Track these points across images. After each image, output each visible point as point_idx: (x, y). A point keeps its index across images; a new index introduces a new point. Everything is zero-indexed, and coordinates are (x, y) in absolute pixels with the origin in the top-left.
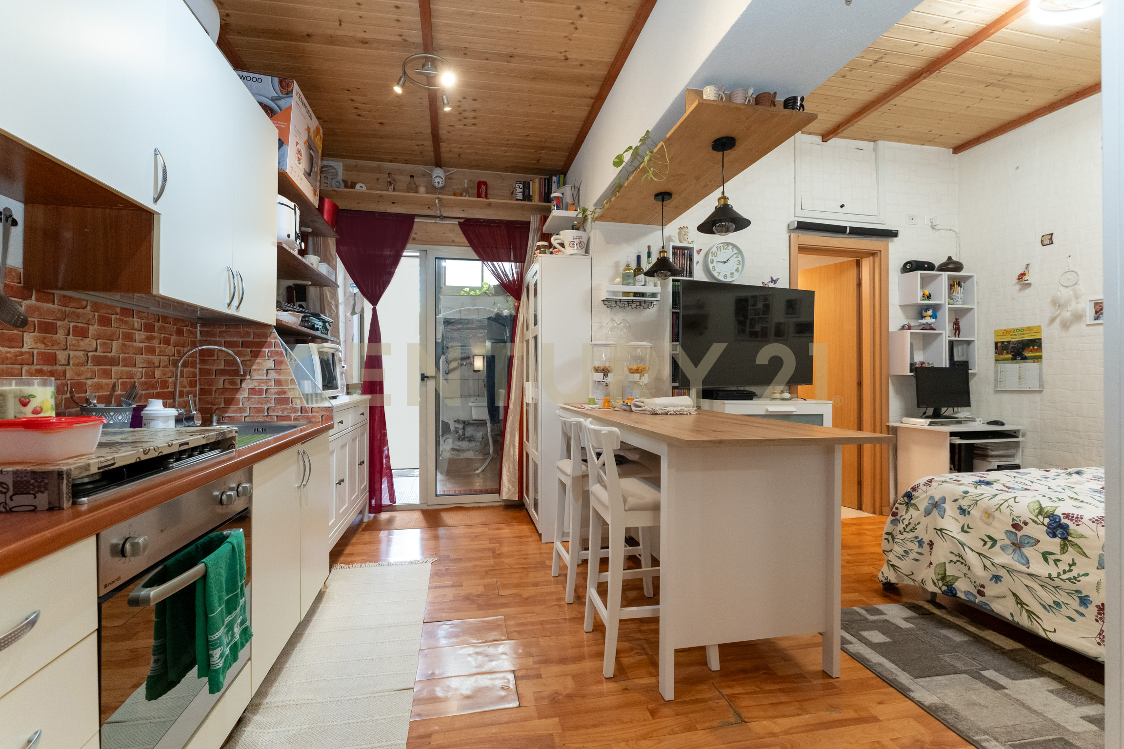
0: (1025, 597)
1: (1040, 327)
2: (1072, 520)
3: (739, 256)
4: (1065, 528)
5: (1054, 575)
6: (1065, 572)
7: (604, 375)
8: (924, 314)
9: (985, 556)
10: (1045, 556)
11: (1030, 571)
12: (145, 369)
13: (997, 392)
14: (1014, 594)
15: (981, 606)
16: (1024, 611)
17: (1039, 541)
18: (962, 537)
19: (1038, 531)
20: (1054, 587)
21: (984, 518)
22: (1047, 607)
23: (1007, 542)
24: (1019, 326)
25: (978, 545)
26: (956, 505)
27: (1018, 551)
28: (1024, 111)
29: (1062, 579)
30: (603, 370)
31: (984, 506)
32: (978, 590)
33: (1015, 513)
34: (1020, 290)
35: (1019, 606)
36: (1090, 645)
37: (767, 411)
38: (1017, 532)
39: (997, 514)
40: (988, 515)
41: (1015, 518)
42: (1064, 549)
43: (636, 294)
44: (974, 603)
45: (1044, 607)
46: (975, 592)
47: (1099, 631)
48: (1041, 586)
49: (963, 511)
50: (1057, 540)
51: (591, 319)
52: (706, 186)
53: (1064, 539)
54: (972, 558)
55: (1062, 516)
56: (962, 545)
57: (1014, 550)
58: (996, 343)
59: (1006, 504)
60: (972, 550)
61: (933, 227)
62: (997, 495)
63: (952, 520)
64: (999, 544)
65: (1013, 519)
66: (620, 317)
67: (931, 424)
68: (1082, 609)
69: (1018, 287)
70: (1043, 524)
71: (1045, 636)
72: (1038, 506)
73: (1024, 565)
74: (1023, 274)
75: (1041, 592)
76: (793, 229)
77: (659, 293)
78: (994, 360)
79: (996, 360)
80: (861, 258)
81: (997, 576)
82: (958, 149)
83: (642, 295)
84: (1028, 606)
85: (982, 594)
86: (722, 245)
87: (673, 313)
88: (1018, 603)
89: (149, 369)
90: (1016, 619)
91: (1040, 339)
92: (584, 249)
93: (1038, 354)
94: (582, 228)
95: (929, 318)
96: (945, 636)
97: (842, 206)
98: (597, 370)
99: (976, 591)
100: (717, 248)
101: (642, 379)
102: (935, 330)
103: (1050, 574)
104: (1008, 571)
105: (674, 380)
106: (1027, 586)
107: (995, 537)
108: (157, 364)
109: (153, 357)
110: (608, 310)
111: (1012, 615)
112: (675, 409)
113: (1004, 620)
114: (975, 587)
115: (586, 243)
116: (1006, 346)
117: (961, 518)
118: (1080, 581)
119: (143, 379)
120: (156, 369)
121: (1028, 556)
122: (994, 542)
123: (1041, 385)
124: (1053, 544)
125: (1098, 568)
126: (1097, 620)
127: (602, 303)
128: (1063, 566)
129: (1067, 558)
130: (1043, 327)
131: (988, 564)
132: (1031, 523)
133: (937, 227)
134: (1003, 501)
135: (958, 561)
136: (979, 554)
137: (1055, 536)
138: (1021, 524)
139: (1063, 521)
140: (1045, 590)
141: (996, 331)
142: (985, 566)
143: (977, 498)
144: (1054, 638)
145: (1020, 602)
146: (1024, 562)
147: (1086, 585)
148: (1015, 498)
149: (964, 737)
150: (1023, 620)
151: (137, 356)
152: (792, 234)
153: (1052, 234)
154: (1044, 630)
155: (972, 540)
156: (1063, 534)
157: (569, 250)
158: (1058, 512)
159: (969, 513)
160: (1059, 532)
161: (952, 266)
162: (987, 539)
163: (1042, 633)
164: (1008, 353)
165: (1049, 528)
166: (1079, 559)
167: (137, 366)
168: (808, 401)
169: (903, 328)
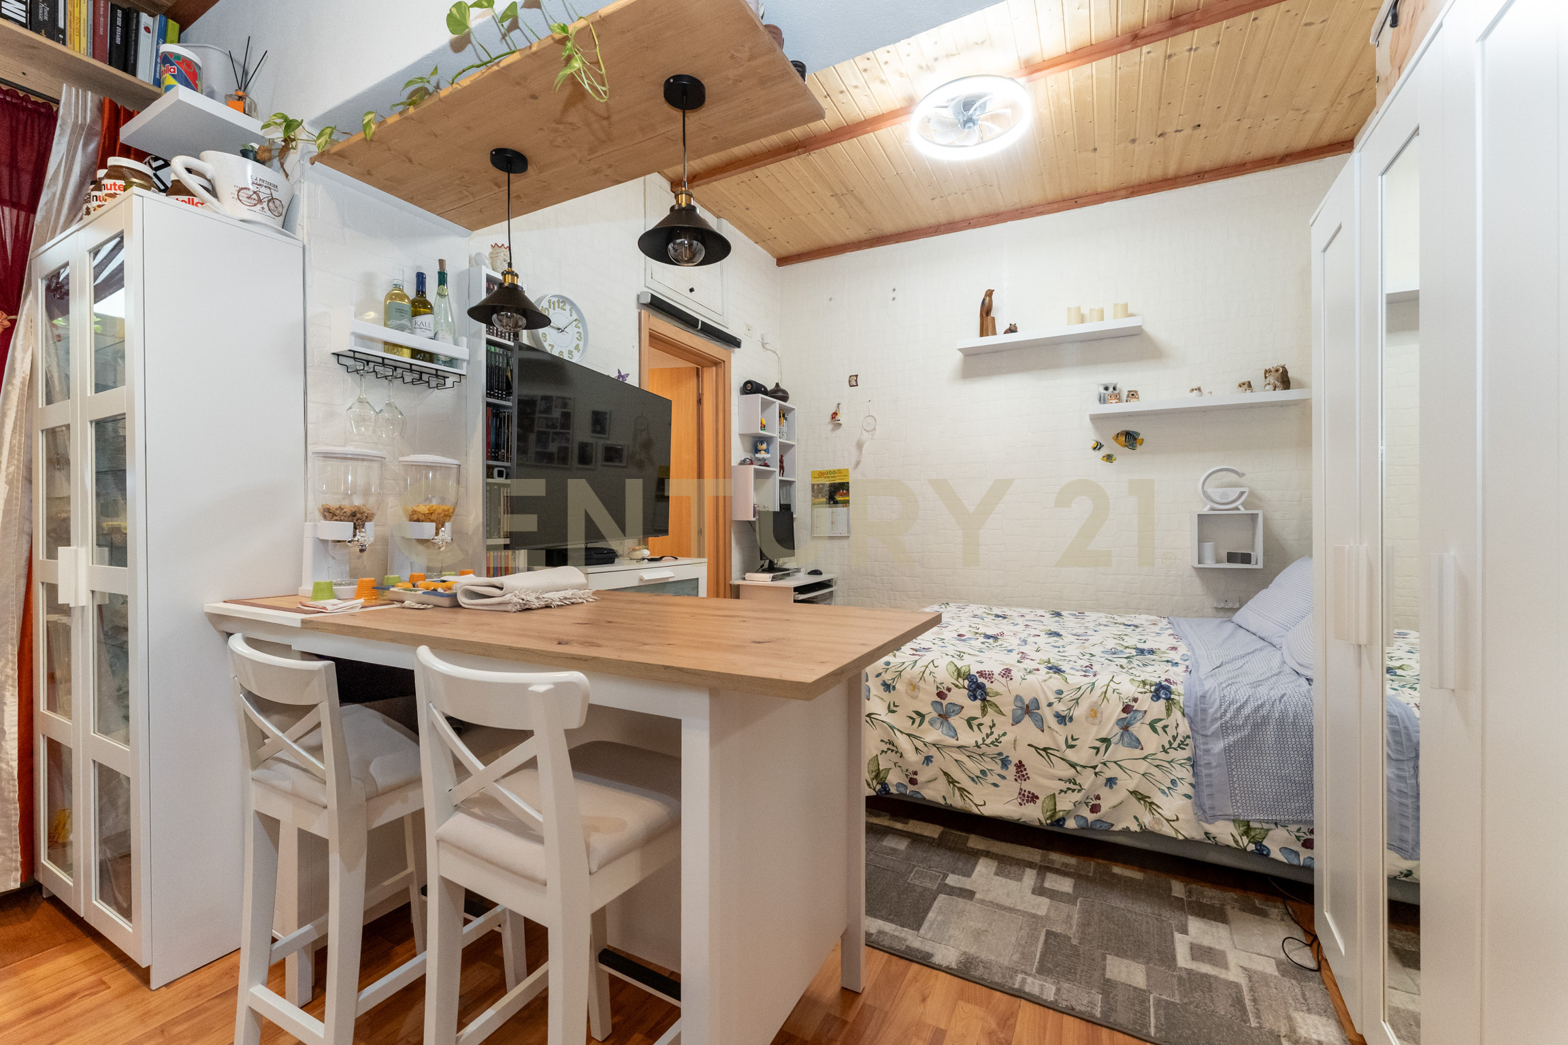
0: (957, 774)
1: (847, 470)
2: (986, 678)
3: (580, 325)
4: (981, 687)
5: (980, 742)
6: (988, 736)
7: (355, 528)
8: (760, 447)
9: (915, 737)
10: (970, 721)
11: (960, 743)
13: (814, 538)
14: (945, 774)
15: (912, 797)
16: (956, 789)
17: (963, 707)
18: (889, 718)
19: (959, 696)
20: (980, 755)
21: (910, 692)
22: (976, 779)
23: (935, 715)
24: (832, 468)
25: (906, 725)
26: (880, 681)
27: (945, 723)
28: (840, 240)
29: (986, 745)
30: (354, 514)
31: (909, 677)
32: (911, 778)
33: (939, 680)
34: (833, 430)
35: (951, 785)
36: (1014, 808)
37: (641, 580)
38: (942, 701)
39: (922, 684)
40: (913, 686)
41: (939, 686)
42: (984, 711)
43: (415, 353)
44: (905, 795)
45: (973, 780)
46: (906, 782)
47: (1018, 791)
48: (968, 756)
49: (888, 687)
50: (978, 702)
51: (305, 393)
52: (596, 172)
53: (984, 700)
54: (903, 742)
55: (977, 675)
56: (892, 728)
57: (942, 723)
58: (813, 485)
59: (928, 671)
60: (901, 732)
61: (763, 345)
62: (916, 661)
63: (878, 701)
64: (927, 719)
65: (938, 687)
66: (379, 395)
67: (774, 579)
68: (1003, 772)
69: (830, 427)
70: (964, 688)
71: (978, 813)
72: (955, 668)
73: (953, 737)
74: (835, 414)
75: (969, 764)
76: (644, 304)
77: (463, 360)
78: (810, 503)
79: (813, 504)
80: (703, 367)
81: (928, 757)
82: (782, 261)
83: (430, 357)
84: (959, 783)
85: (913, 782)
86: (556, 299)
87: (488, 404)
88: (949, 782)
90: (949, 802)
91: (848, 483)
92: (282, 218)
93: (847, 498)
94: (276, 162)
95: (763, 452)
96: (892, 849)
97: (692, 290)
98: (330, 514)
99: (908, 780)
100: (549, 301)
101: (441, 534)
102: (769, 466)
103: (976, 742)
104: (938, 748)
105: (489, 534)
106: (956, 761)
107: (923, 712)
110: (350, 379)
111: (944, 798)
112: (562, 594)
113: (937, 806)
114: (907, 775)
115: (286, 204)
116: (821, 489)
117: (885, 695)
118: (1000, 742)
121: (955, 726)
122: (922, 716)
123: (849, 532)
124: (973, 708)
125: (1013, 725)
126: (1016, 780)
127: (334, 359)
128: (986, 730)
129: (987, 721)
130: (850, 471)
131: (920, 745)
132: (954, 689)
133: (767, 346)
134: (924, 668)
135: (889, 749)
136: (909, 735)
137: (975, 698)
138: (944, 691)
139: (981, 680)
140: (972, 760)
141: (813, 473)
142: (917, 749)
143: (900, 669)
144: (987, 811)
145: (952, 781)
146: (952, 734)
147: (1005, 746)
148: (933, 661)
149: (1007, 991)
150: (957, 802)
152: (643, 311)
153: (857, 376)
154: (976, 805)
155: (900, 721)
156: (982, 694)
157: (231, 208)
158: (973, 672)
159: (894, 688)
160: (979, 692)
161: (780, 394)
162: (915, 716)
163: (975, 810)
164: (823, 497)
165: (970, 691)
166: (998, 719)
168: (681, 561)
169: (743, 462)
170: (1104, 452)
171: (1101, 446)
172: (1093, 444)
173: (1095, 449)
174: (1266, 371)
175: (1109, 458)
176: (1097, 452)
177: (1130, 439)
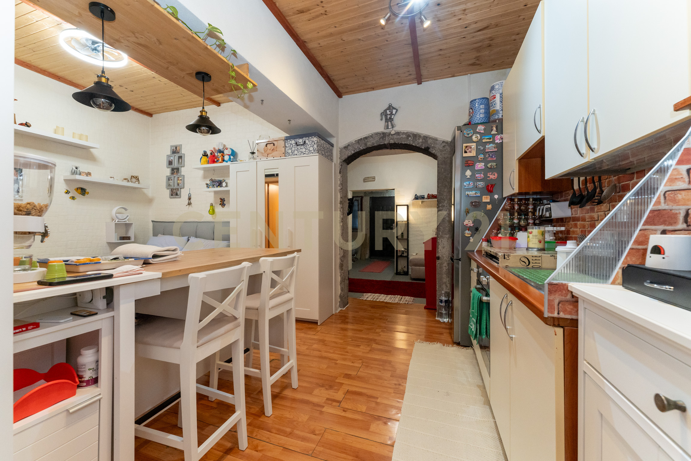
12: (589, 222)
89: (592, 222)
108: (596, 219)
109: (594, 214)
119: (589, 229)
120: (596, 222)
151: (587, 214)
167: (586, 221)
170: (70, 195)
171: (69, 192)
172: (65, 190)
173: (66, 193)
174: (132, 176)
175: (73, 198)
176: (67, 195)
177: (83, 191)
